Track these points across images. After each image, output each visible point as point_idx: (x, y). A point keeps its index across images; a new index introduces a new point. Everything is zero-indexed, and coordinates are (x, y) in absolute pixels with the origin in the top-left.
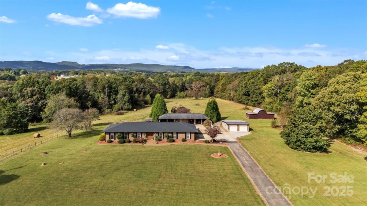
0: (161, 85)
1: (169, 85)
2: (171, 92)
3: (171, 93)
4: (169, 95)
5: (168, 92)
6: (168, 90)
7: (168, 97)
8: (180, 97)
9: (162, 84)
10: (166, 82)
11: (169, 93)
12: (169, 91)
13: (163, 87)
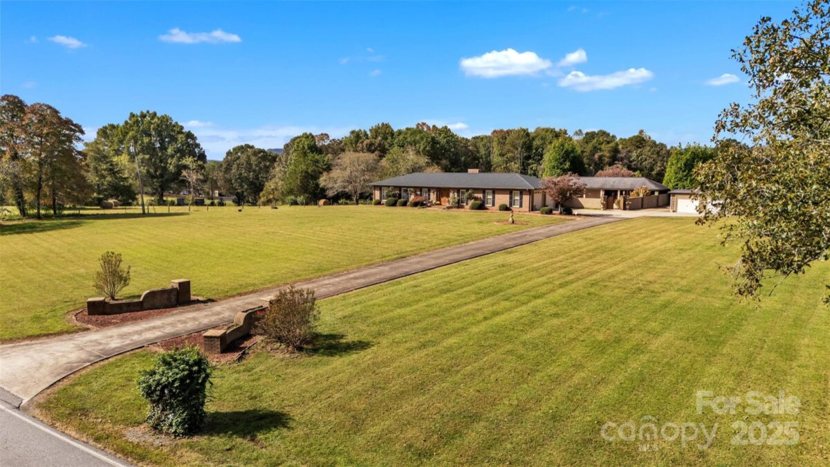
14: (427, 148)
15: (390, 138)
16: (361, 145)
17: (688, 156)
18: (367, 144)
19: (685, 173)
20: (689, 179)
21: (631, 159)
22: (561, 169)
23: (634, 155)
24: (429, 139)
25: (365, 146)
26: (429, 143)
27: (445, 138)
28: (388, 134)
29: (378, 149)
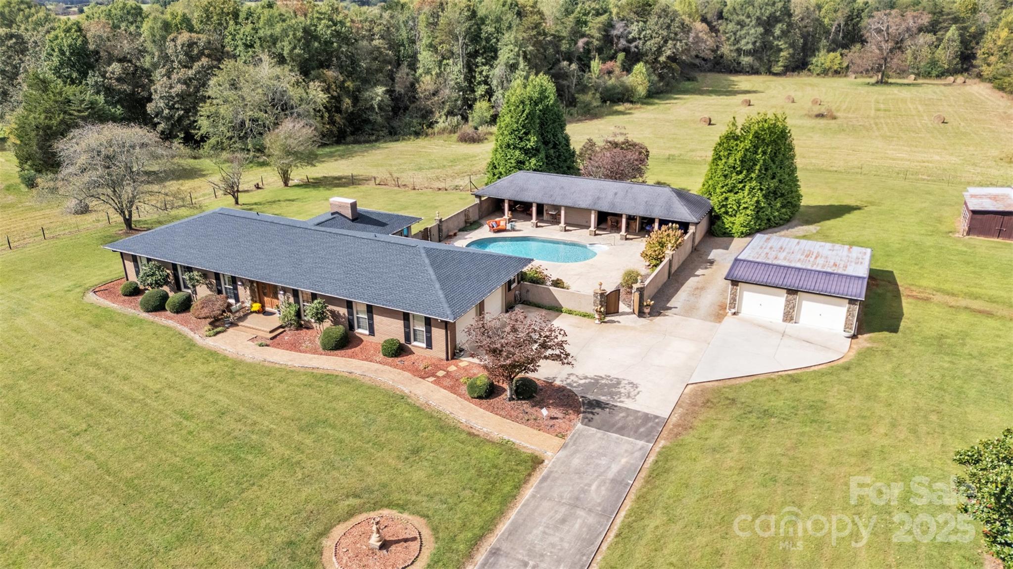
0: (754, 22)
1: (790, 25)
2: (791, 51)
3: (792, 56)
4: (780, 64)
5: (781, 50)
6: (781, 44)
7: (777, 69)
8: (825, 72)
9: (758, 19)
10: (776, 11)
11: (782, 54)
12: (782, 47)
13: (761, 30)
14: (297, 51)
15: (231, 22)
16: (172, 44)
17: (747, 144)
18: (183, 45)
19: (741, 177)
20: (747, 187)
21: (630, 37)
22: (520, 149)
23: (634, 28)
24: (300, 34)
25: (179, 48)
26: (299, 41)
27: (328, 27)
28: (228, 14)
29: (206, 52)
